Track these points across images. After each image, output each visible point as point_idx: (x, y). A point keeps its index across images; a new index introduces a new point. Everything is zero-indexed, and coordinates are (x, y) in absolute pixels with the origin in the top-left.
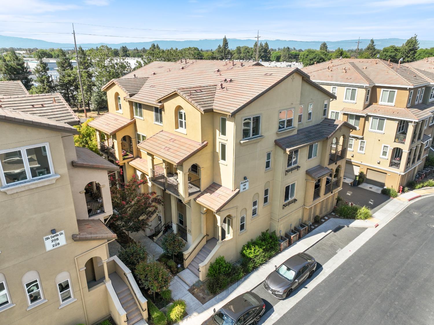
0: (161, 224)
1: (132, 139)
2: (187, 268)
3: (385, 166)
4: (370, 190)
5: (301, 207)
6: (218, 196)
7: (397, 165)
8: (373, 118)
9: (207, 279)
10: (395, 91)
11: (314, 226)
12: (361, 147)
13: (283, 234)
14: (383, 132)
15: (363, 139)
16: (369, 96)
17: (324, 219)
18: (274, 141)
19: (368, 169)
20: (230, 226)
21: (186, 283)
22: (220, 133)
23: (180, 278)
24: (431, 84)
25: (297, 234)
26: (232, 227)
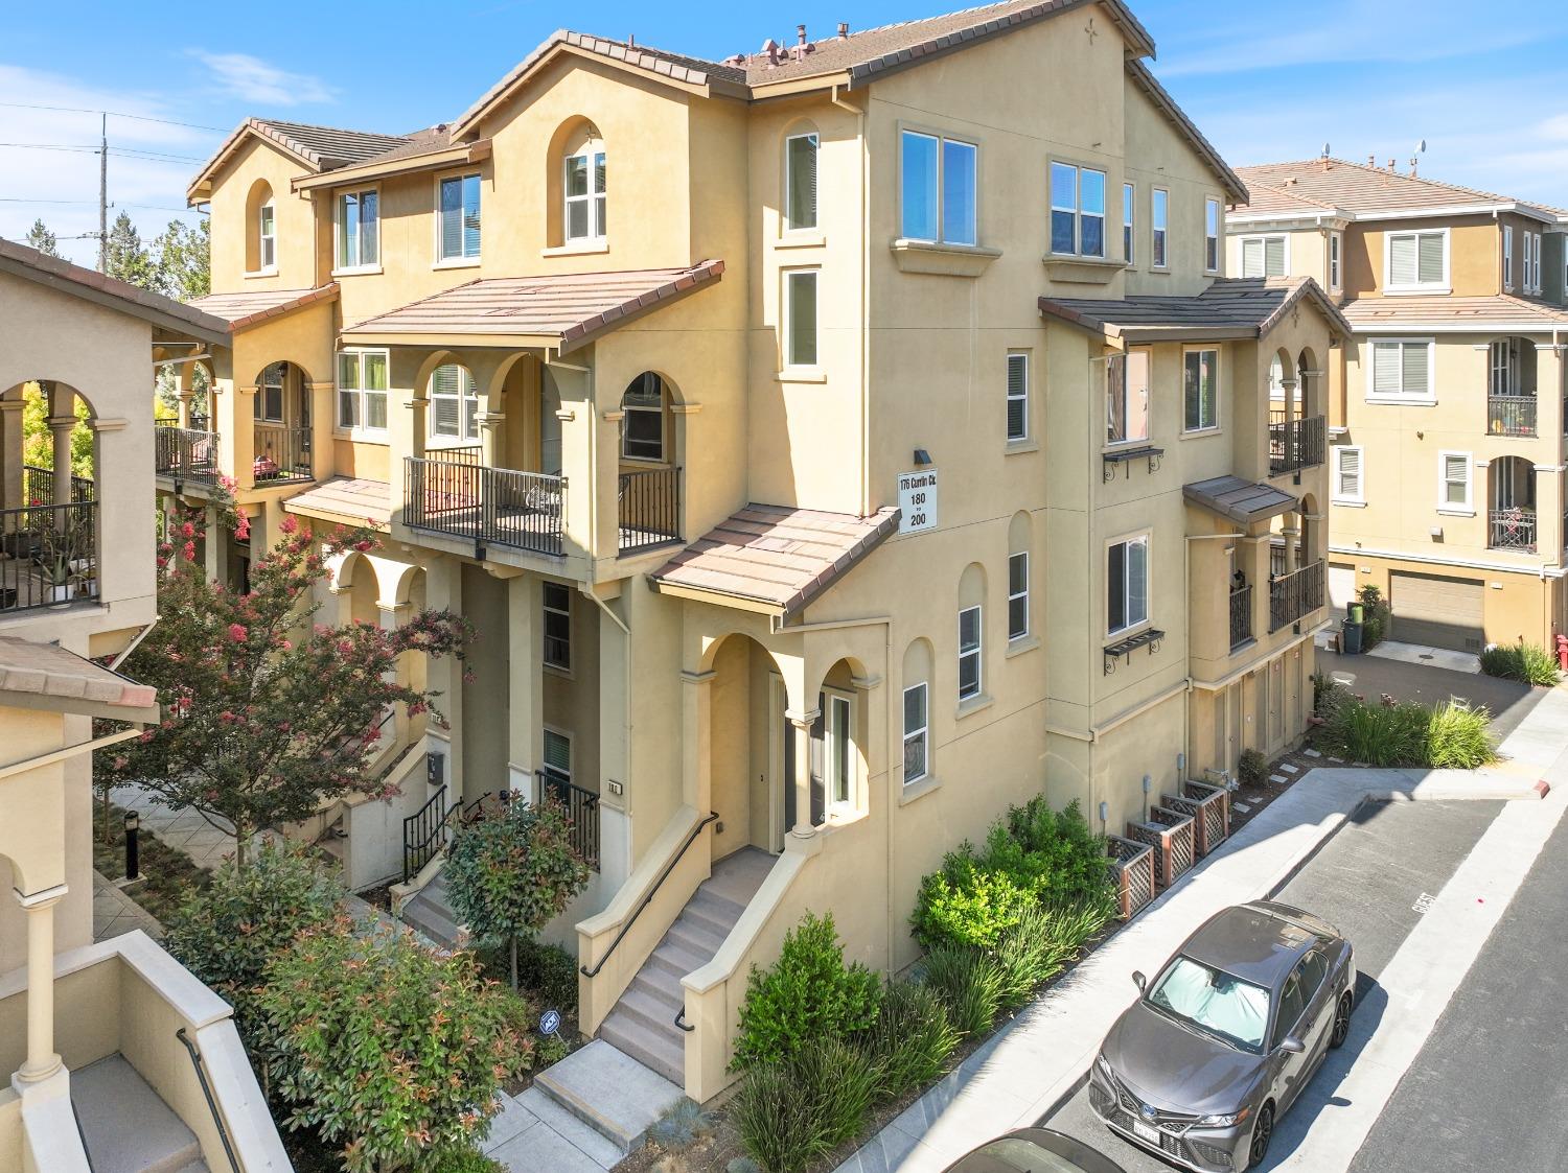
0: (440, 796)
1: (315, 386)
2: (600, 1034)
3: (1469, 547)
4: (1426, 662)
5: (1177, 685)
6: (784, 546)
7: (1524, 538)
8: (1376, 345)
9: (732, 1093)
10: (1440, 236)
11: (1244, 802)
12: (1344, 476)
13: (1114, 826)
14: (1428, 397)
15: (1349, 442)
16: (1339, 261)
17: (1283, 773)
18: (1035, 304)
19: (1392, 572)
20: (850, 741)
21: (596, 1126)
22: (786, 221)
23: (554, 1098)
24: (1559, 220)
25: (1188, 827)
26: (863, 746)
